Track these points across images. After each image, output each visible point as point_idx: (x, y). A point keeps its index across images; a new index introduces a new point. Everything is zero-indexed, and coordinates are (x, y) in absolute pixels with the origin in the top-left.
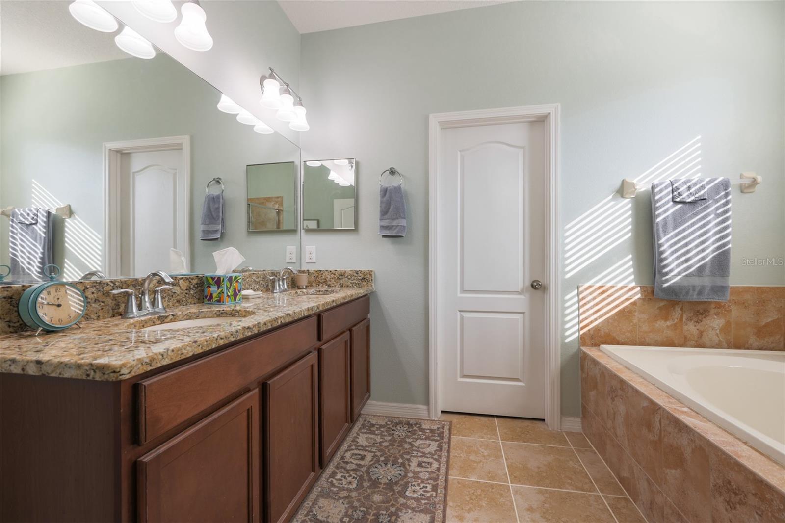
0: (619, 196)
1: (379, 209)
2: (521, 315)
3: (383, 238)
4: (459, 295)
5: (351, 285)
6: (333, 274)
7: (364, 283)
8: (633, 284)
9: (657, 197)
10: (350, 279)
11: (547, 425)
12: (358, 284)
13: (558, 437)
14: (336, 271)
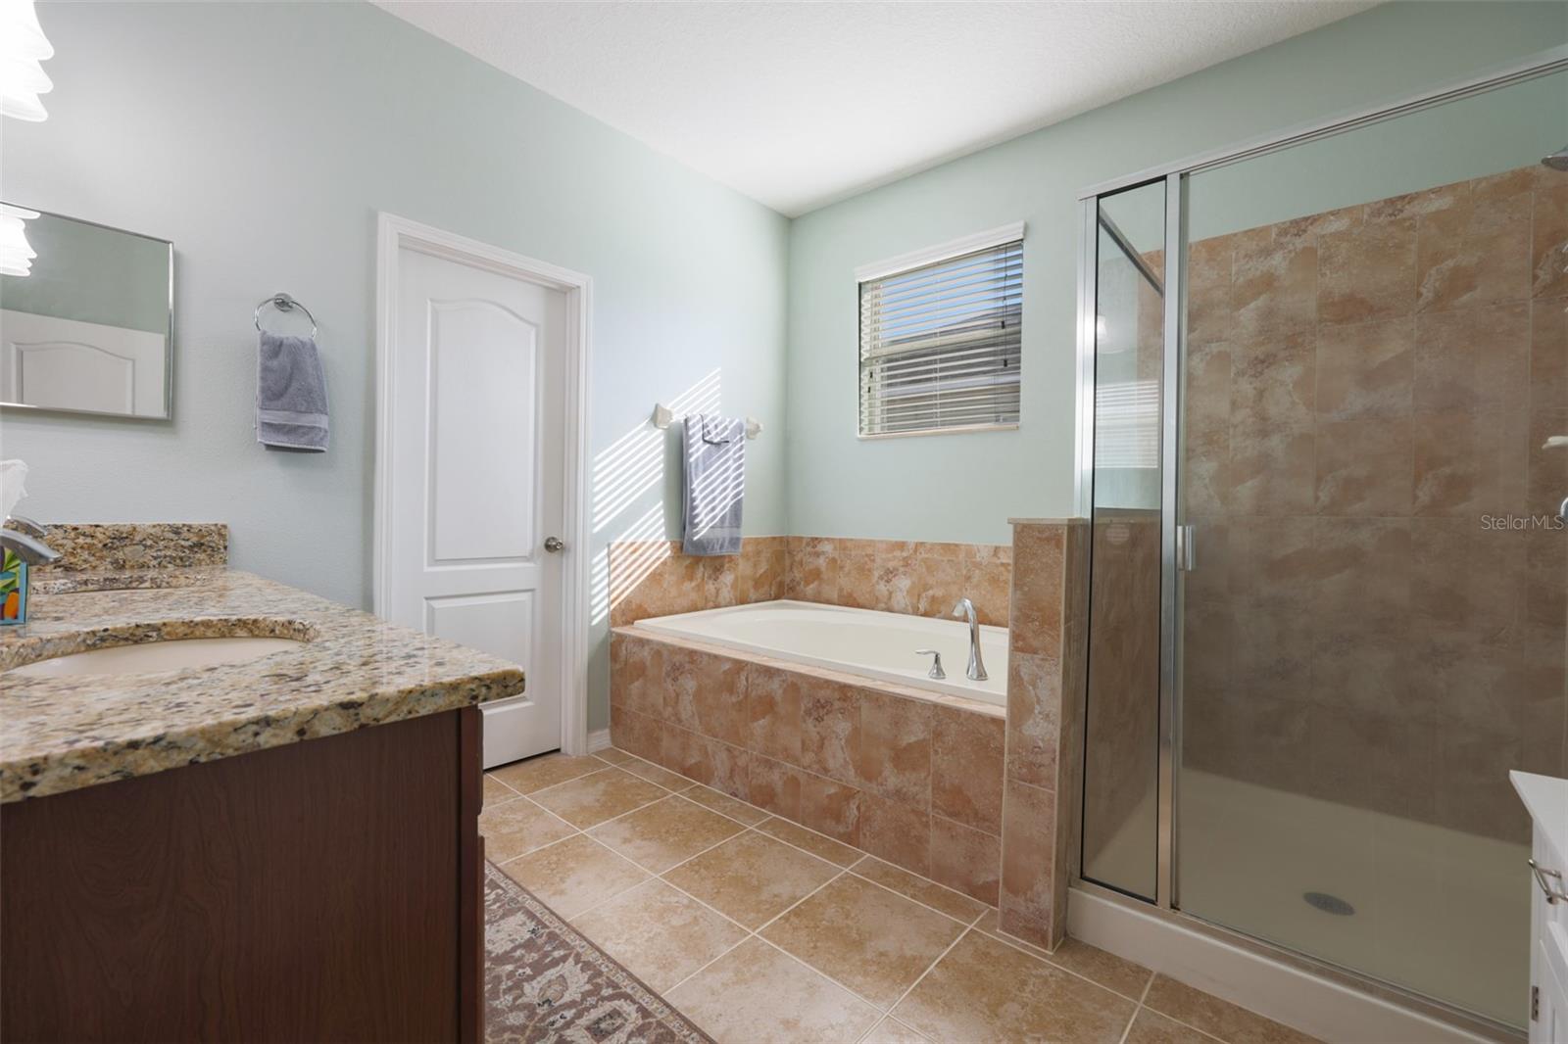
0: (652, 425)
1: (258, 383)
2: (530, 593)
3: (268, 452)
4: (427, 569)
5: (155, 562)
6: (84, 534)
7: (202, 556)
8: (663, 539)
9: (690, 433)
10: (151, 547)
11: (566, 754)
12: (181, 559)
13: (588, 763)
14: (97, 526)
